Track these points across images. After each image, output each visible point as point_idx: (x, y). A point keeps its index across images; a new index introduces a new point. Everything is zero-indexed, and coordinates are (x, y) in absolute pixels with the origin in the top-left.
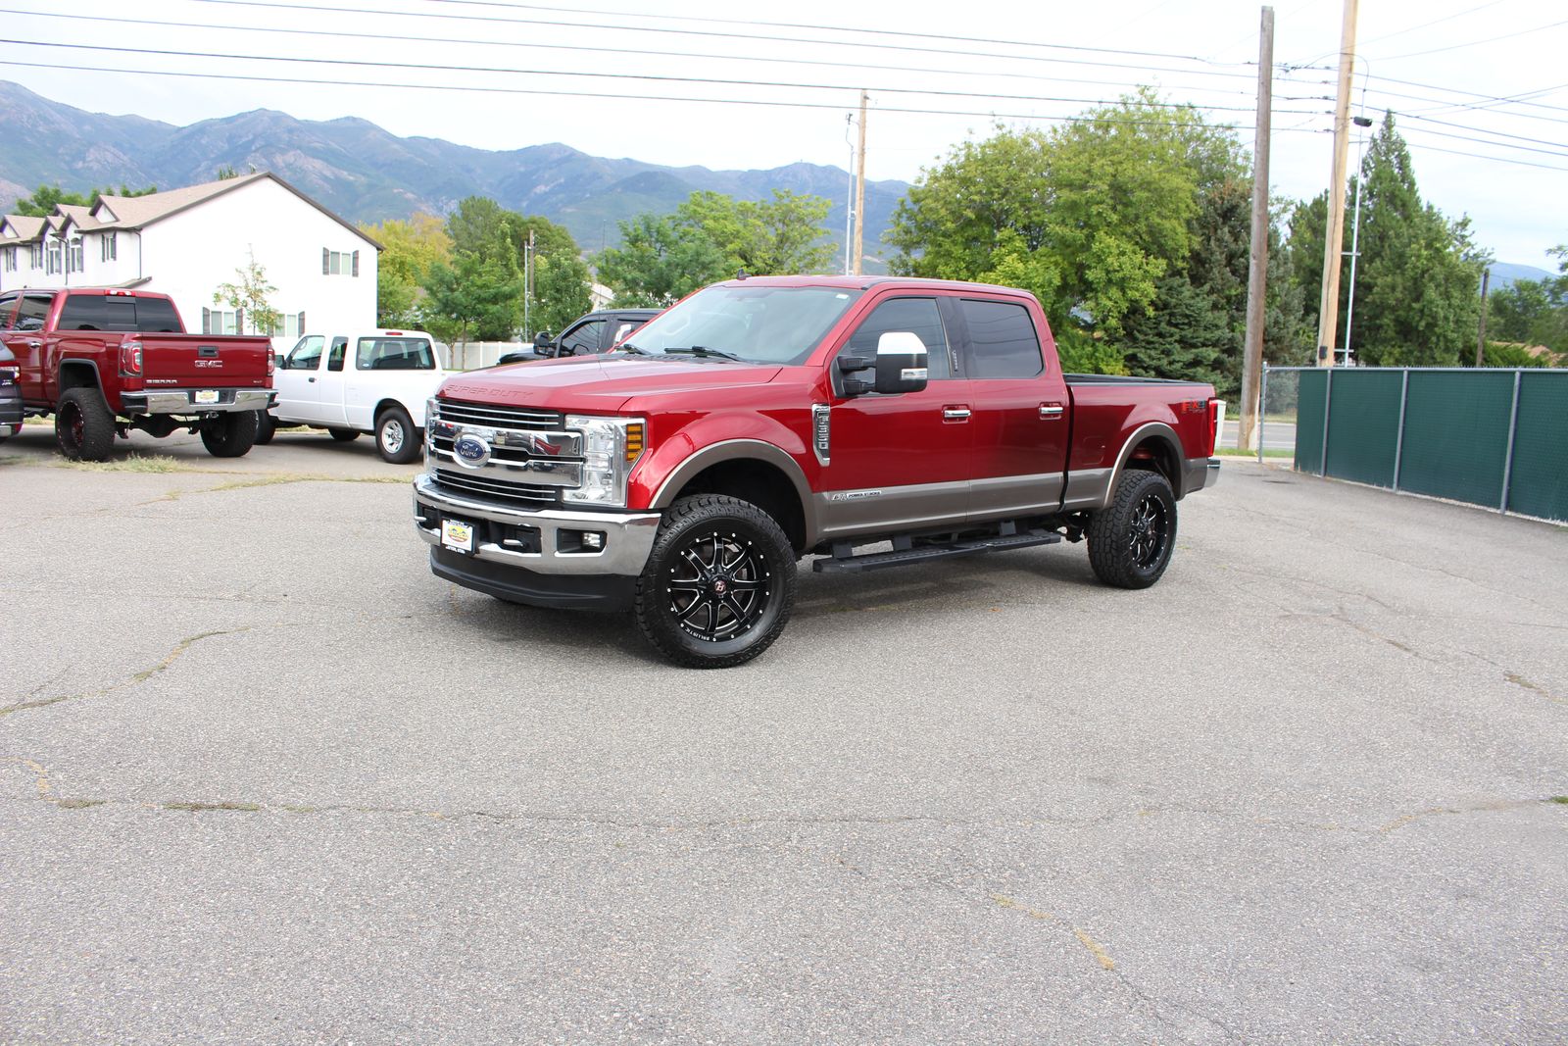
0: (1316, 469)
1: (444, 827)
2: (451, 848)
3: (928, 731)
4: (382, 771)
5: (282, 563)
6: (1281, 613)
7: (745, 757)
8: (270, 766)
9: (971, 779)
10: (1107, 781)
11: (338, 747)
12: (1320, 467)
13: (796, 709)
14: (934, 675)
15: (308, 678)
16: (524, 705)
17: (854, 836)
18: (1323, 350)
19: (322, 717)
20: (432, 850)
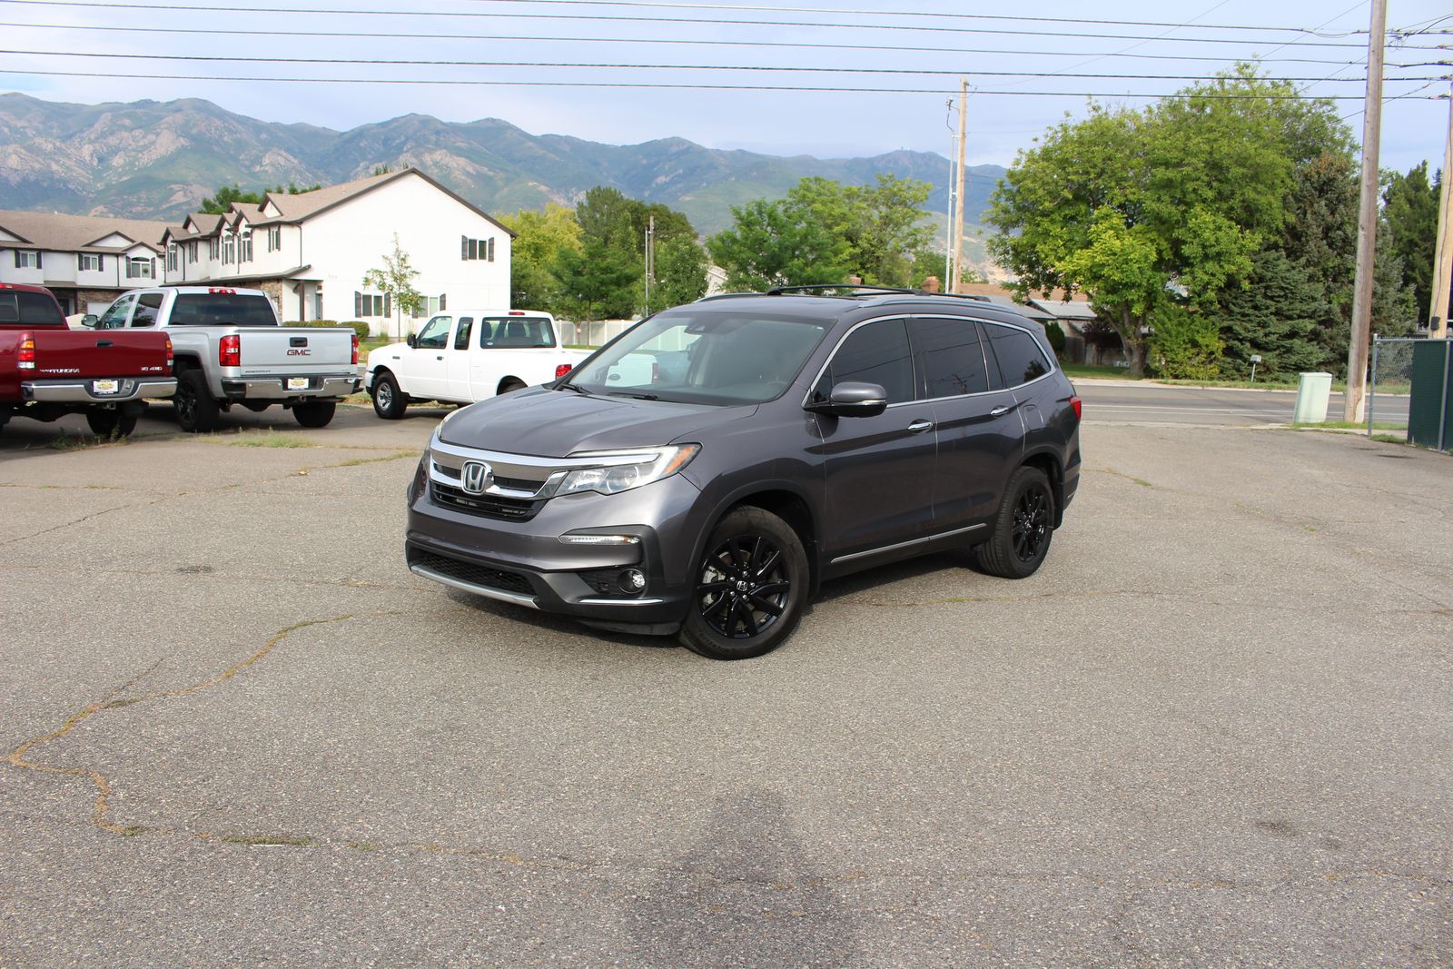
0: (1434, 443)
1: (520, 875)
2: (526, 906)
3: (1065, 754)
4: (461, 797)
5: (393, 544)
6: (1435, 607)
7: (861, 787)
8: (341, 789)
9: (1121, 822)
10: (1278, 827)
11: (417, 765)
12: (1437, 441)
13: (917, 723)
14: (1064, 681)
15: (398, 676)
16: (621, 715)
17: (991, 900)
18: (1436, 320)
19: (405, 725)
20: (503, 909)
